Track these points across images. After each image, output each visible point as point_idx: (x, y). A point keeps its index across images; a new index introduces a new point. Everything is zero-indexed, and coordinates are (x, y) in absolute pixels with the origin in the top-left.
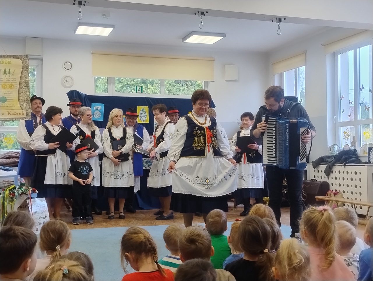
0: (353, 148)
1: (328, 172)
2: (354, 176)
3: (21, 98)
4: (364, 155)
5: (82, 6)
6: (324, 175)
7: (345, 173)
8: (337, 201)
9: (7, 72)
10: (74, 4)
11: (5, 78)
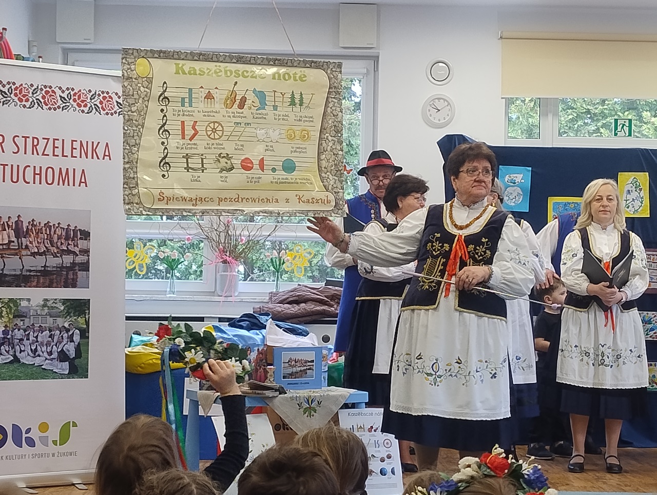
11: (292, 117)
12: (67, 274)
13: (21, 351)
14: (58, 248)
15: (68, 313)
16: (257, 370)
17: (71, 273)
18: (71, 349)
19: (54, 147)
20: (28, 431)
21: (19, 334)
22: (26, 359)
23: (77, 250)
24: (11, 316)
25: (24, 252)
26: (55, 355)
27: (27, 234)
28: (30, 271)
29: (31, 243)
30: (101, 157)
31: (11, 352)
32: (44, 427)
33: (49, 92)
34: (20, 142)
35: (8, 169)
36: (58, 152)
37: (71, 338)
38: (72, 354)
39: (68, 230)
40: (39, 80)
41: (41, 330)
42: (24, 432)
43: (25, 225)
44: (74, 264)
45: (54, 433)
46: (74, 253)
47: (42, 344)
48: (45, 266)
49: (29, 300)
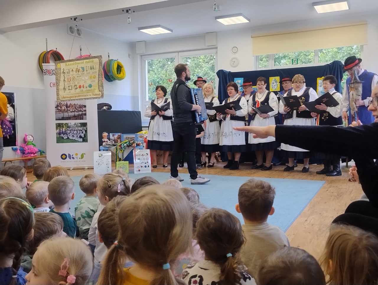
12: (81, 117)
13: (69, 136)
14: (77, 110)
15: (81, 126)
18: (83, 135)
20: (73, 155)
21: (68, 132)
22: (71, 138)
23: (83, 110)
24: (66, 127)
26: (78, 137)
27: (69, 107)
28: (71, 116)
29: (70, 109)
31: (67, 136)
32: (77, 154)
37: (83, 133)
38: (83, 136)
39: (80, 105)
41: (74, 130)
42: (71, 155)
43: (68, 105)
45: (79, 156)
46: (82, 111)
47: (75, 134)
48: (74, 115)
49: (71, 123)
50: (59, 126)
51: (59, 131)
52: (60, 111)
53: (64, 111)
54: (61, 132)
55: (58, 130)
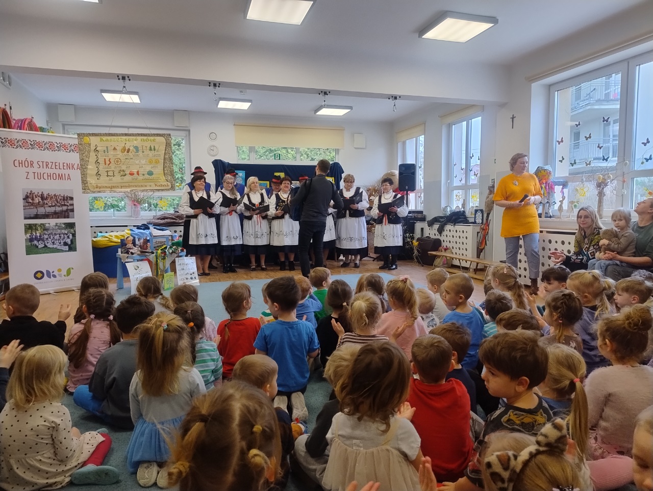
0: (463, 210)
1: (441, 231)
2: (461, 234)
3: (166, 172)
4: (471, 216)
5: (217, 87)
6: (437, 233)
7: (455, 231)
8: (446, 257)
9: (153, 149)
10: (210, 86)
11: (151, 154)
13: (48, 243)
14: (60, 204)
15: (67, 228)
16: (143, 246)
17: (66, 213)
18: (69, 241)
19: (56, 166)
20: (53, 272)
21: (46, 237)
22: (50, 245)
23: (68, 204)
24: (42, 230)
25: (46, 206)
26: (62, 244)
27: (46, 199)
28: (49, 213)
29: (48, 202)
30: (76, 168)
31: (43, 243)
32: (59, 270)
33: (51, 144)
34: (41, 164)
35: (36, 174)
36: (57, 167)
37: (68, 237)
38: (69, 243)
39: (64, 197)
40: (46, 140)
41: (55, 234)
42: (51, 273)
43: (45, 195)
44: (67, 210)
45: (64, 272)
46: (67, 206)
47: (56, 240)
48: (55, 211)
49: (49, 224)
50: (29, 228)
51: (30, 236)
52: (32, 204)
53: (38, 205)
54: (34, 237)
55: (28, 235)
